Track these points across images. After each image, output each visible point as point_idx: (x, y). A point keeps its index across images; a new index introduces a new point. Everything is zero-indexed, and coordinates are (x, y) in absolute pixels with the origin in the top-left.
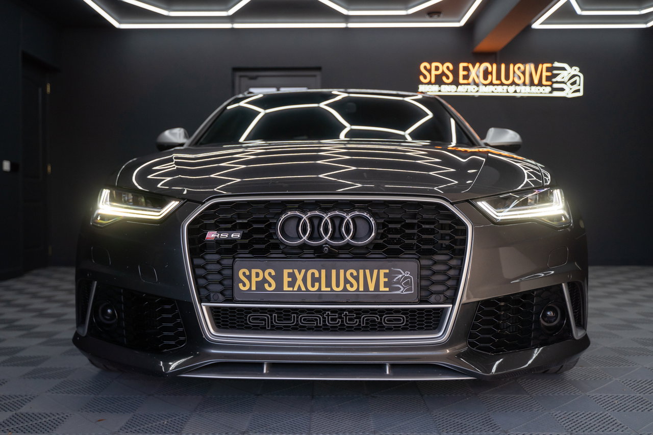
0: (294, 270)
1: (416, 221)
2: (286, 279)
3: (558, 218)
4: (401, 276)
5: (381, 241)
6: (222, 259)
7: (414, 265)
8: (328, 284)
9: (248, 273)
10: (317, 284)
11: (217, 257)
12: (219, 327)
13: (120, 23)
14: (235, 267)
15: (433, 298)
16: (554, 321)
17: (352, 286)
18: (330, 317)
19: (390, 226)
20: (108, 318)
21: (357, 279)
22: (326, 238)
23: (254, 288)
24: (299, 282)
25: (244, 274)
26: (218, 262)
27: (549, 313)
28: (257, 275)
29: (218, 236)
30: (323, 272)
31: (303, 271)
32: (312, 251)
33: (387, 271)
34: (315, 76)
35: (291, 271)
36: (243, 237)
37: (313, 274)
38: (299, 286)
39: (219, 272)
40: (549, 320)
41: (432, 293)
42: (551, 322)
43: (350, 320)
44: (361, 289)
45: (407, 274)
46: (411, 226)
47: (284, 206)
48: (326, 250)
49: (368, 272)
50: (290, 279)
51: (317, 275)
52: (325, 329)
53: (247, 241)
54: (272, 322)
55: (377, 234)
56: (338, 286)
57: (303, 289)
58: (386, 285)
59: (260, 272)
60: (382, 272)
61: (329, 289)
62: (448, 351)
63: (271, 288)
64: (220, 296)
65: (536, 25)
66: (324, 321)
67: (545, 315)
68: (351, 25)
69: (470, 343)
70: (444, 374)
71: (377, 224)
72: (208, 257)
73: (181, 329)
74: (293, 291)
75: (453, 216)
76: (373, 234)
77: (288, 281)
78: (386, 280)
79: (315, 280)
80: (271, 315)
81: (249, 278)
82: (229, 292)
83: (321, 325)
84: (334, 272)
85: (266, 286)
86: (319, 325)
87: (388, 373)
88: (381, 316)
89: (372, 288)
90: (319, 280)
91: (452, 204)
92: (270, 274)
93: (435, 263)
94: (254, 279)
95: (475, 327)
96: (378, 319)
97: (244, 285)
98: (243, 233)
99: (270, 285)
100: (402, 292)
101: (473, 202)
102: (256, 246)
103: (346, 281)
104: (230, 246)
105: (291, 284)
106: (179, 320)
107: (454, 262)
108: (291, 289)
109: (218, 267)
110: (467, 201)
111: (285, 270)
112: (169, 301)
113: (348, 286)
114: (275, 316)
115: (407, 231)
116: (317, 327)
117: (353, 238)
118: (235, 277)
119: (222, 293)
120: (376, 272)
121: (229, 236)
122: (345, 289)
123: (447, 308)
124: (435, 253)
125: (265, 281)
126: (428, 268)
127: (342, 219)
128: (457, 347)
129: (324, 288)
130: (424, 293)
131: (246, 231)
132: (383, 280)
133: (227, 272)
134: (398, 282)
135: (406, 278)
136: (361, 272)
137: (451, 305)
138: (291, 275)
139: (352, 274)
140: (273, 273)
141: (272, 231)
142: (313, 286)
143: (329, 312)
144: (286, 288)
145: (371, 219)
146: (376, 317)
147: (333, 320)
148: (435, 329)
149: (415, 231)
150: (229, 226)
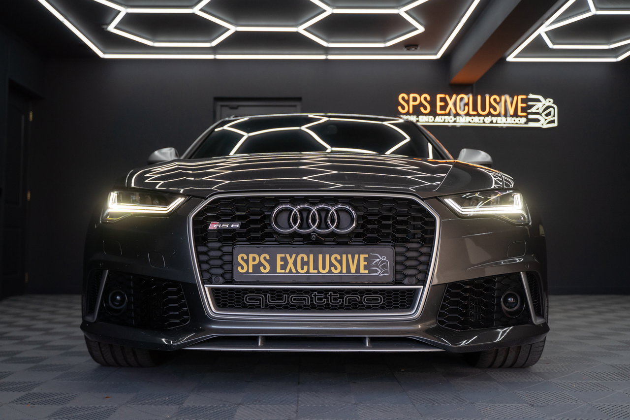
0: (286, 255)
1: (391, 214)
2: (279, 263)
3: (518, 217)
4: (378, 260)
5: (361, 231)
6: (223, 246)
7: (390, 250)
8: (316, 267)
9: (245, 258)
10: (306, 267)
11: (218, 245)
12: (219, 306)
13: (104, 53)
14: (235, 252)
15: (406, 281)
16: (514, 307)
17: (336, 268)
18: (317, 297)
19: (369, 218)
20: (118, 304)
21: (340, 262)
22: (314, 227)
23: (251, 271)
24: (291, 265)
25: (242, 258)
26: (219, 249)
27: (509, 299)
28: (254, 259)
29: (220, 226)
30: (311, 256)
31: (294, 256)
32: (301, 239)
33: (367, 256)
34: (295, 106)
35: (283, 255)
36: (242, 227)
37: (302, 258)
38: (290, 269)
39: (220, 258)
40: (510, 305)
41: (406, 276)
42: (512, 307)
43: (335, 299)
44: (344, 271)
45: (384, 258)
46: (387, 218)
47: (277, 201)
48: (314, 237)
49: (350, 256)
50: (283, 263)
51: (306, 259)
52: (312, 308)
53: (245, 230)
54: (266, 302)
55: (357, 225)
56: (324, 268)
57: (294, 271)
58: (366, 268)
59: (257, 256)
60: (362, 256)
61: (316, 271)
62: (420, 327)
63: (266, 270)
64: (221, 278)
65: (510, 58)
66: (312, 301)
67: (506, 301)
68: (331, 57)
69: (439, 321)
70: (416, 347)
71: (358, 216)
72: (211, 245)
73: (185, 309)
74: (285, 273)
75: (423, 210)
76: (354, 225)
77: (281, 265)
78: (366, 263)
79: (304, 263)
80: (265, 296)
81: (247, 262)
82: (229, 274)
83: (309, 304)
84: (320, 256)
85: (262, 269)
86: (307, 304)
87: (367, 345)
88: (361, 296)
89: (353, 270)
90: (307, 263)
91: (422, 200)
92: (265, 258)
93: (408, 250)
94: (251, 263)
95: (443, 307)
96: (359, 299)
97: (243, 268)
98: (242, 224)
99: (265, 268)
100: (379, 274)
101: (441, 199)
102: (253, 235)
103: (331, 264)
104: (231, 235)
105: (284, 267)
106: (183, 301)
107: (424, 250)
108: (283, 271)
109: (219, 253)
110: (436, 197)
111: (278, 255)
112: (175, 284)
113: (333, 269)
114: (269, 296)
115: (384, 222)
116: (305, 306)
117: (337, 227)
118: (235, 262)
119: (222, 275)
120: (357, 256)
121: (230, 226)
122: (330, 271)
123: (419, 289)
124: (408, 241)
125: (260, 264)
126: (402, 254)
127: (328, 211)
128: (428, 323)
129: (311, 271)
130: (399, 277)
131: (244, 222)
132: (363, 263)
133: (227, 258)
134: (376, 265)
135: (383, 262)
136: (344, 256)
137: (422, 287)
138: (284, 259)
139: (336, 259)
140: (268, 258)
141: (267, 222)
142: (302, 268)
143: (316, 293)
144: (279, 270)
145: (353, 212)
146: (358, 298)
147: (319, 299)
148: (408, 307)
149: (391, 222)
150: (230, 218)
